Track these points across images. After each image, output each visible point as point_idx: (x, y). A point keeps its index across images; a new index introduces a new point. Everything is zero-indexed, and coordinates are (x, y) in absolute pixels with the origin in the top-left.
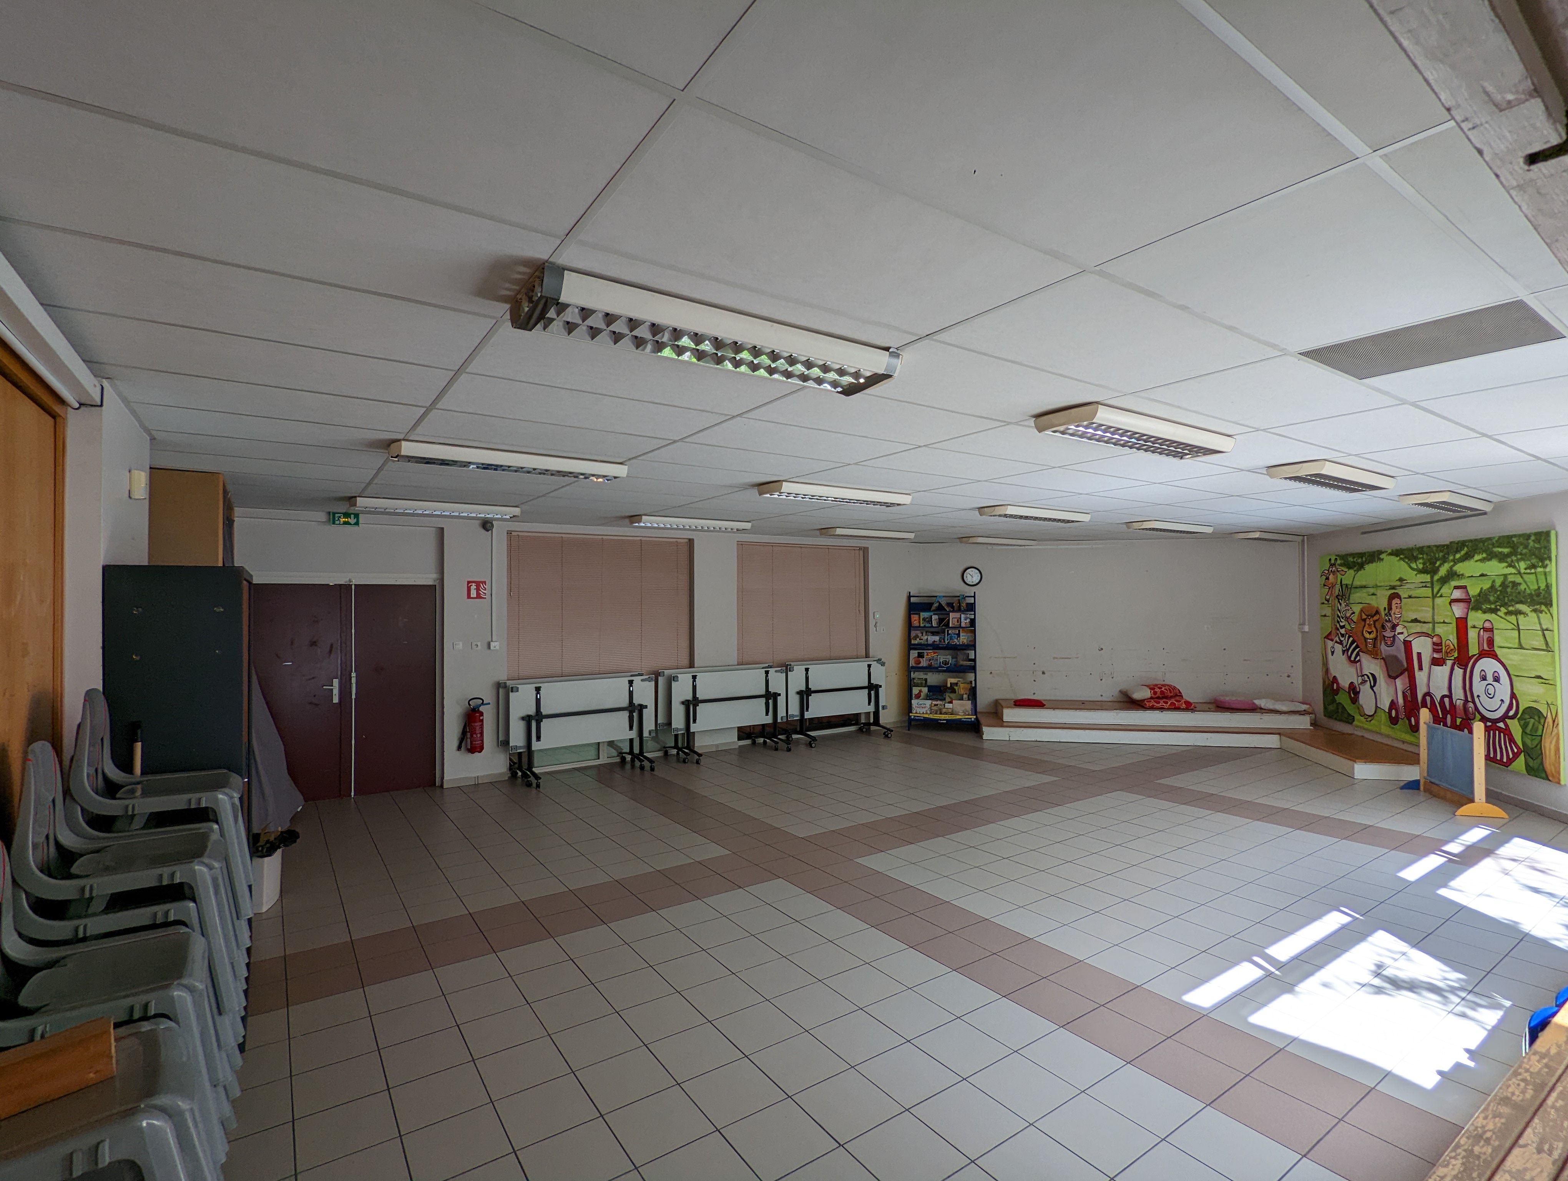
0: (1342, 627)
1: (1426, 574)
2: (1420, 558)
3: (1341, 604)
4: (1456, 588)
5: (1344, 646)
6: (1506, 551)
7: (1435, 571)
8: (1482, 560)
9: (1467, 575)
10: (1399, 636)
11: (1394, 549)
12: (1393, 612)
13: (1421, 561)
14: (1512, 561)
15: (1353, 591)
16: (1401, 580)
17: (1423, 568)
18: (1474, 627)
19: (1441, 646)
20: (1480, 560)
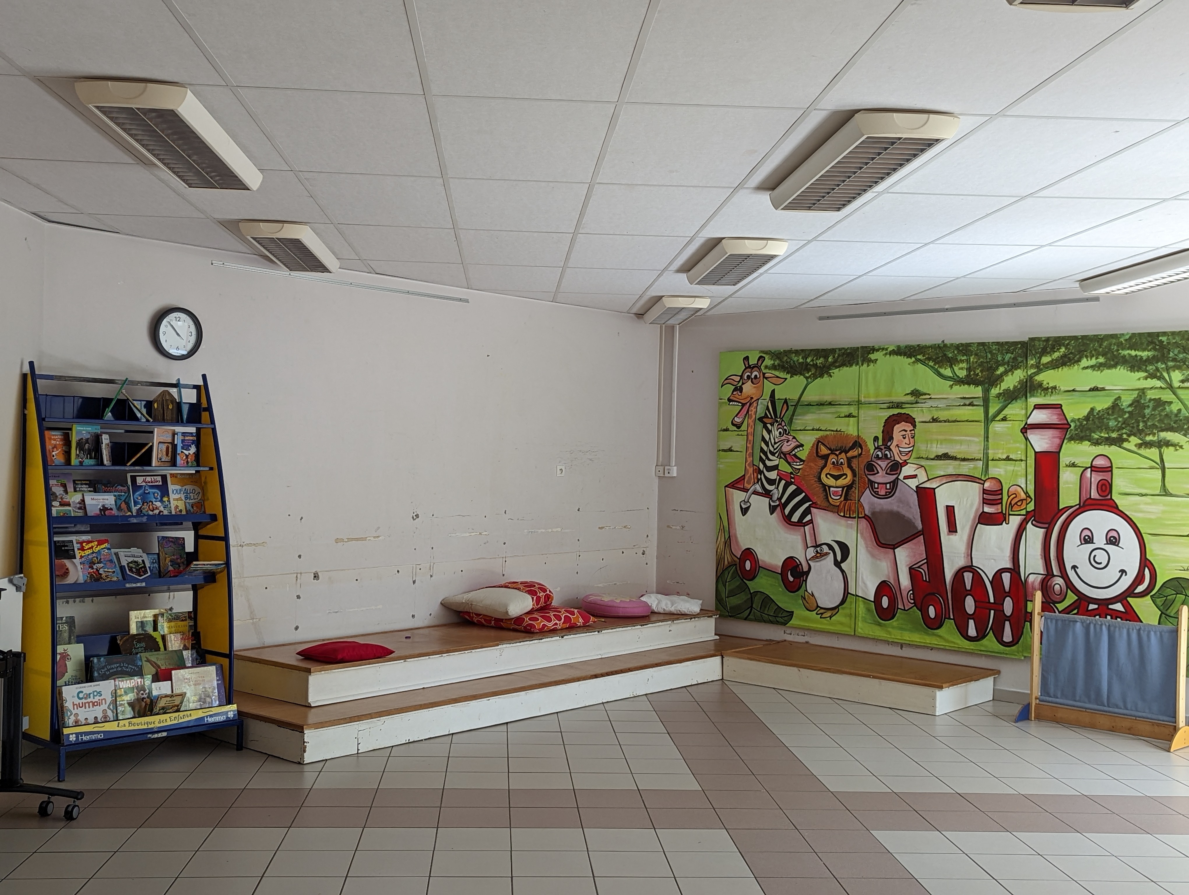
0: (770, 469)
1: (972, 387)
2: (962, 361)
3: (769, 432)
4: (1037, 407)
5: (775, 497)
6: (1145, 354)
7: (993, 381)
8: (1098, 367)
9: (1063, 388)
10: (908, 481)
11: (903, 344)
12: (895, 443)
13: (964, 365)
14: (1157, 369)
15: (799, 410)
16: (916, 393)
17: (968, 376)
18: (1073, 465)
19: (1002, 494)
20: (1092, 367)
